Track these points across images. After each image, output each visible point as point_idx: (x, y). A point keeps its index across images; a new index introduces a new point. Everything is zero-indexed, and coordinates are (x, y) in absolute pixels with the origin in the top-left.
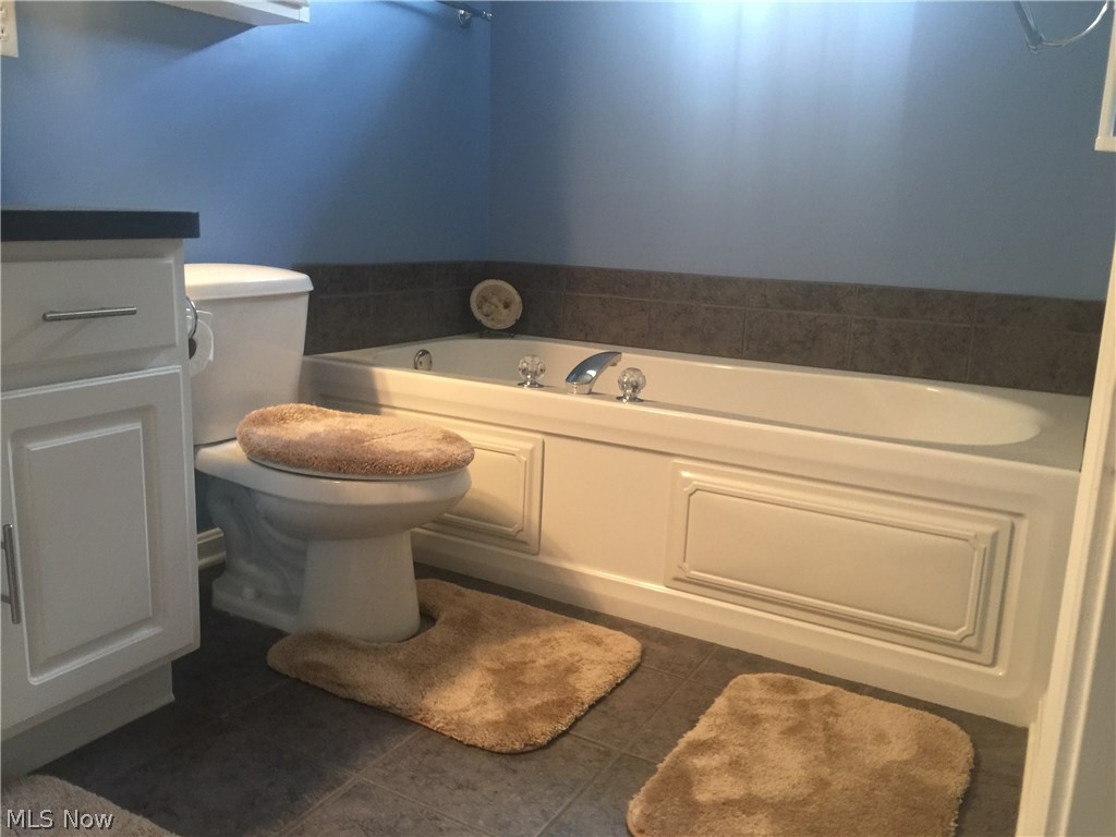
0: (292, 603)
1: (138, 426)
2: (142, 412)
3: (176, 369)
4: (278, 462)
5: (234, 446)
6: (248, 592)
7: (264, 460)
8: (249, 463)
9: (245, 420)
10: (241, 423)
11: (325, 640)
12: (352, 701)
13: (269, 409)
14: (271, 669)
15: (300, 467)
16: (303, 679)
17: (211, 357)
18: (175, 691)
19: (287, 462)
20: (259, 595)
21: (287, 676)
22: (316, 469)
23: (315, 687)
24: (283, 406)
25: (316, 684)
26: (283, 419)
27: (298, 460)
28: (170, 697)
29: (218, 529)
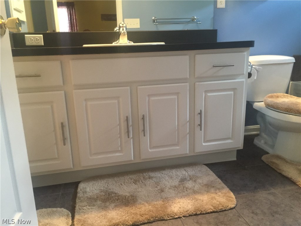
0: (273, 147)
1: (232, 93)
2: (234, 89)
3: (244, 80)
4: (271, 107)
5: (263, 103)
6: (263, 141)
7: (268, 106)
8: (266, 107)
9: (267, 96)
10: (265, 97)
11: (279, 157)
12: (280, 174)
13: (274, 94)
14: (262, 161)
15: (277, 109)
16: (269, 165)
17: (255, 78)
18: (237, 158)
19: (274, 108)
20: (266, 143)
21: (265, 163)
22: (281, 110)
23: (272, 168)
24: (278, 94)
25: (273, 167)
26: (278, 97)
27: (277, 107)
28: (235, 159)
29: (259, 125)
